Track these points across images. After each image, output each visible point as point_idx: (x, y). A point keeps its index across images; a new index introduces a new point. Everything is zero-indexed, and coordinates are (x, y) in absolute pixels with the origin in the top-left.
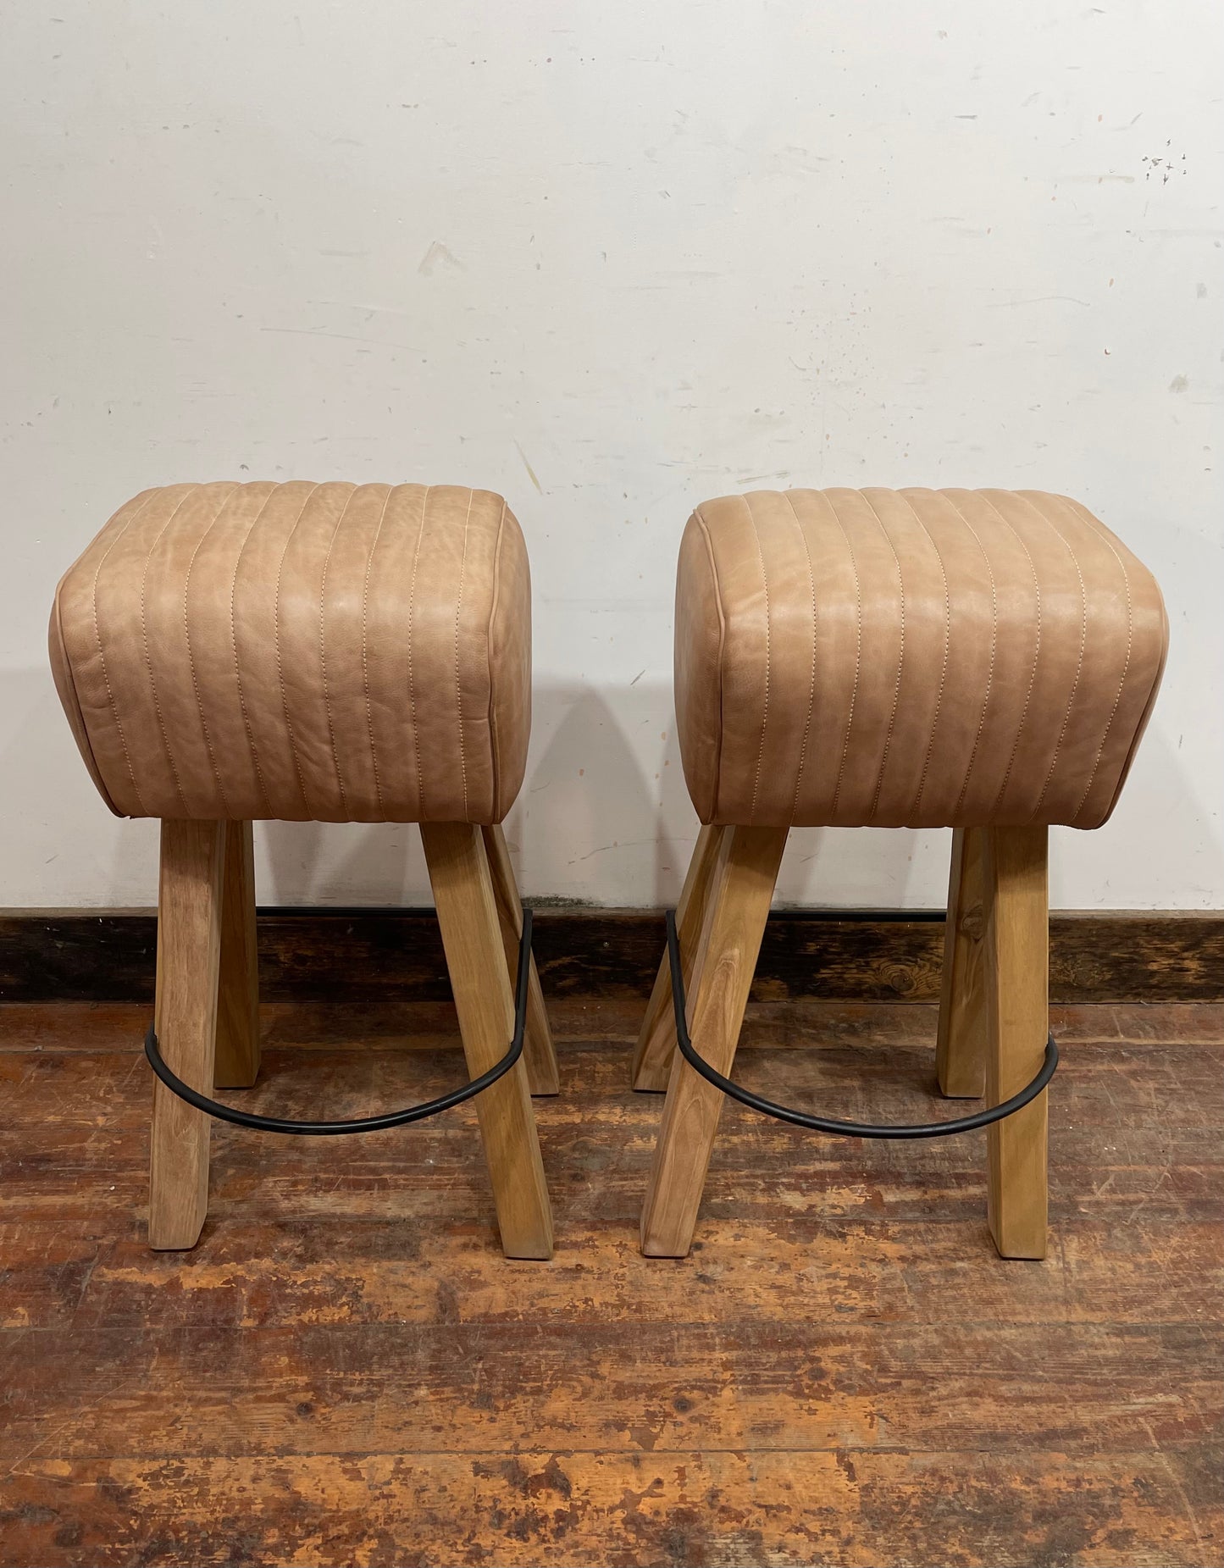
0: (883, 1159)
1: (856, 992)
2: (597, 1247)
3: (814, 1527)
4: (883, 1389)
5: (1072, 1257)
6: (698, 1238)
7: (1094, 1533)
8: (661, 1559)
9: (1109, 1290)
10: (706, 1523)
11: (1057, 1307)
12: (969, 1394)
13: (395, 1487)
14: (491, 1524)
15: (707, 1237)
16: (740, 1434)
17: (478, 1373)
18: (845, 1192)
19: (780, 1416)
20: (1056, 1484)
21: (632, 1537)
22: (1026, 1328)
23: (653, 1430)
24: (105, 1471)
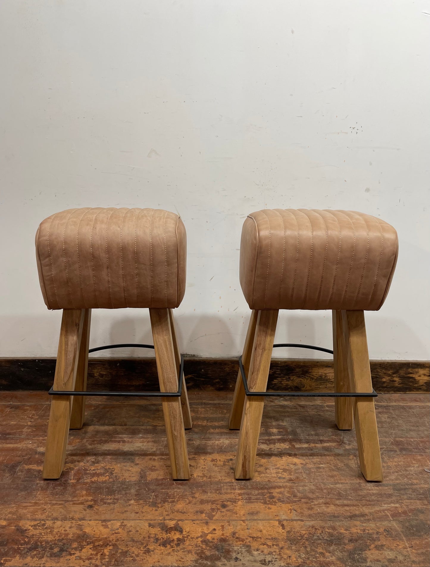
1: (286, 388)
2: (196, 460)
3: (270, 543)
4: (295, 502)
7: (370, 546)
8: (214, 553)
12: (325, 504)
13: (120, 530)
14: (153, 542)
16: (244, 515)
17: (152, 496)
18: (282, 445)
19: (258, 510)
20: (356, 531)
21: (204, 547)
22: (345, 484)
23: (213, 514)
24: (18, 524)
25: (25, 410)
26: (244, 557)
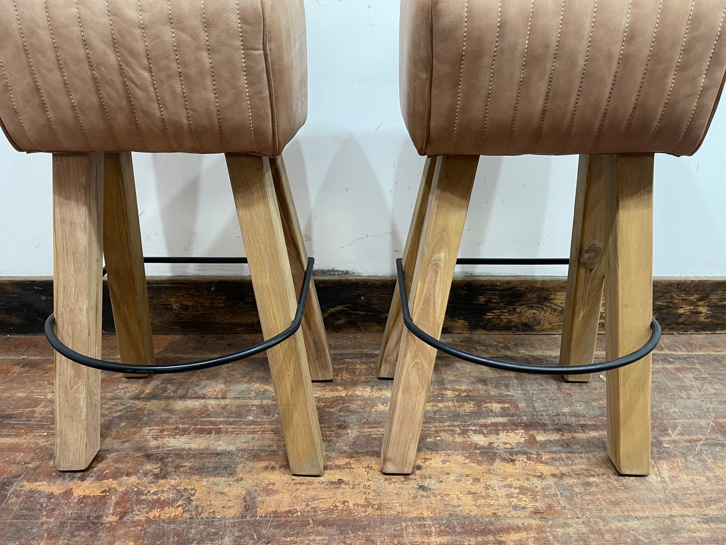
0: (533, 416)
1: (508, 327)
5: (666, 474)
6: (419, 462)
9: (694, 494)
11: (662, 506)
15: (424, 462)
18: (511, 434)
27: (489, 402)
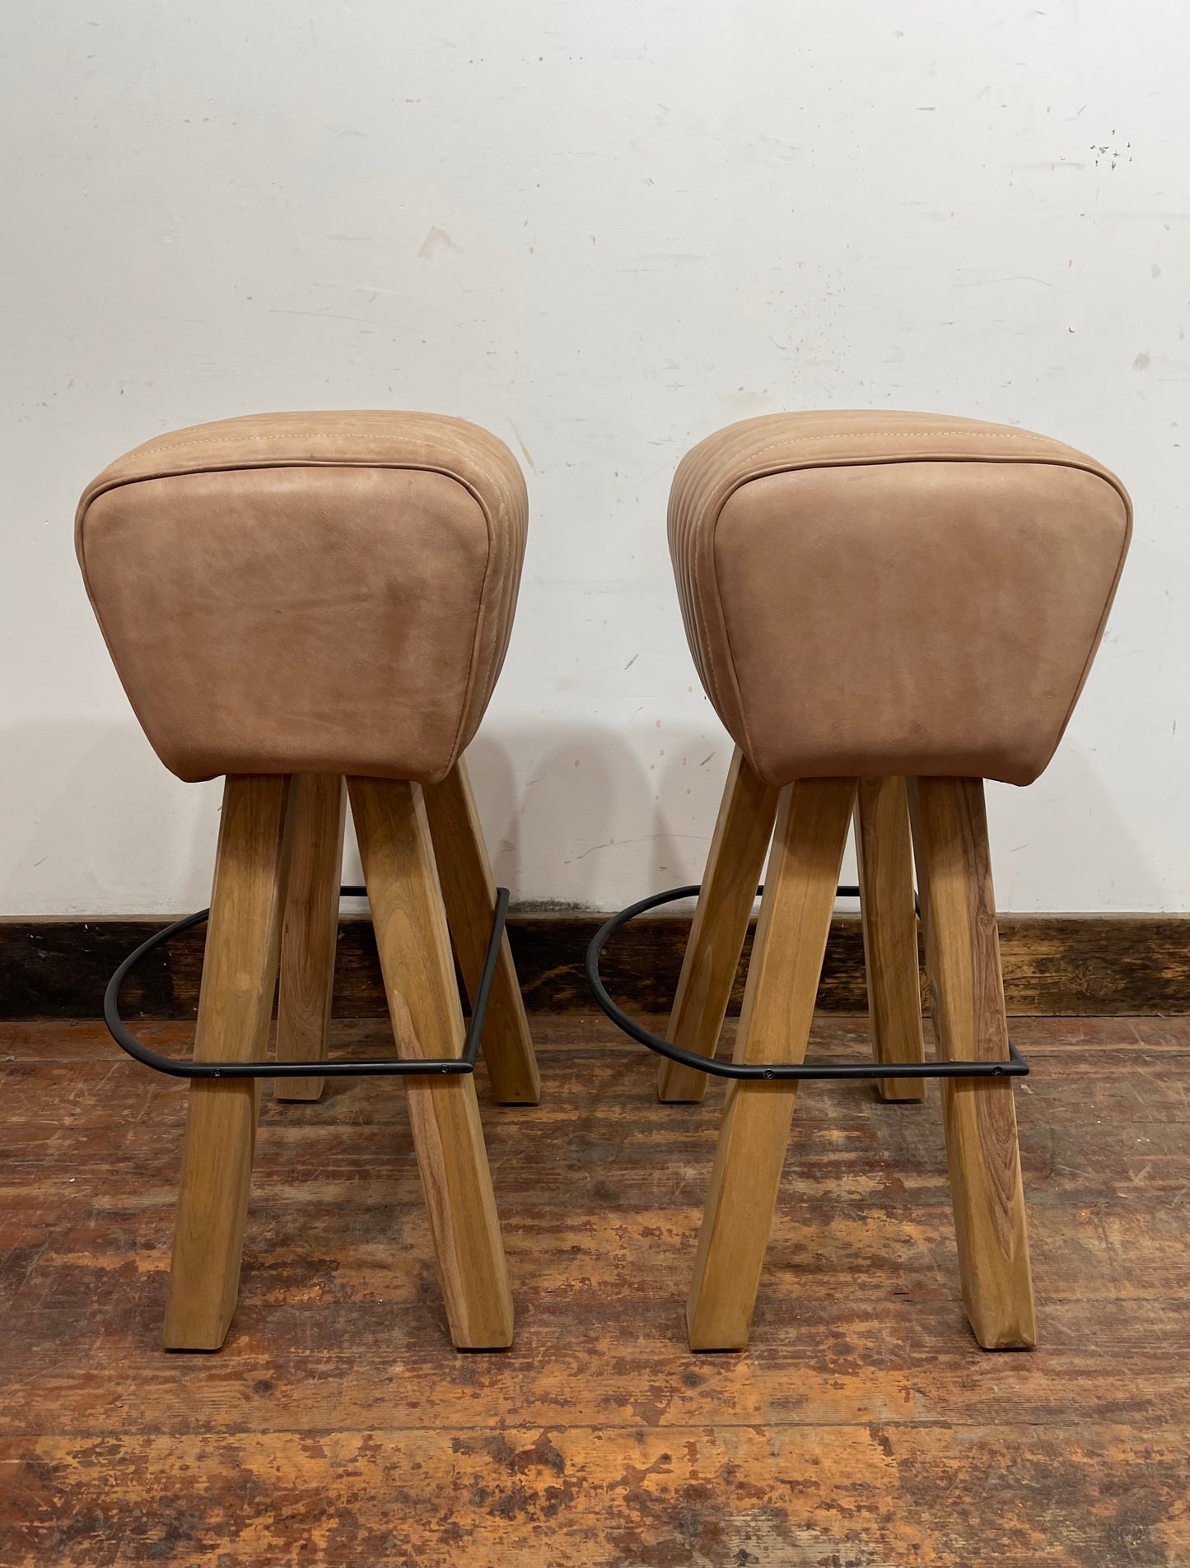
0: (902, 1149)
2: (595, 1230)
3: (847, 1502)
4: (918, 1363)
5: (1116, 1238)
7: (1173, 1504)
8: (670, 1538)
9: (1160, 1268)
10: (721, 1499)
11: (1104, 1284)
12: (1014, 1369)
13: (361, 1464)
14: (471, 1502)
16: (757, 1409)
18: (863, 1179)
19: (802, 1390)
20: (1123, 1456)
21: (635, 1515)
22: (1072, 1305)
23: (659, 1405)
24: (31, 1448)
25: (55, 1081)
26: (766, 1549)
27: (826, 1129)
